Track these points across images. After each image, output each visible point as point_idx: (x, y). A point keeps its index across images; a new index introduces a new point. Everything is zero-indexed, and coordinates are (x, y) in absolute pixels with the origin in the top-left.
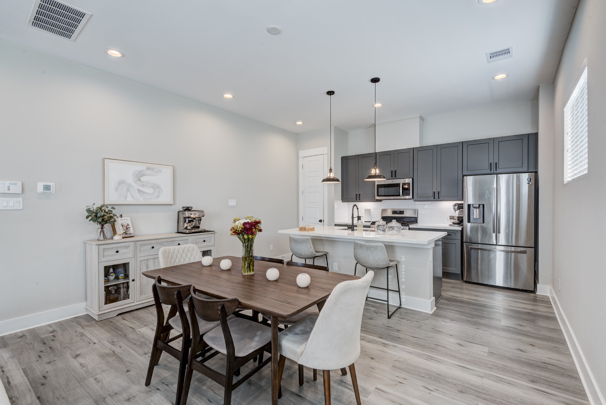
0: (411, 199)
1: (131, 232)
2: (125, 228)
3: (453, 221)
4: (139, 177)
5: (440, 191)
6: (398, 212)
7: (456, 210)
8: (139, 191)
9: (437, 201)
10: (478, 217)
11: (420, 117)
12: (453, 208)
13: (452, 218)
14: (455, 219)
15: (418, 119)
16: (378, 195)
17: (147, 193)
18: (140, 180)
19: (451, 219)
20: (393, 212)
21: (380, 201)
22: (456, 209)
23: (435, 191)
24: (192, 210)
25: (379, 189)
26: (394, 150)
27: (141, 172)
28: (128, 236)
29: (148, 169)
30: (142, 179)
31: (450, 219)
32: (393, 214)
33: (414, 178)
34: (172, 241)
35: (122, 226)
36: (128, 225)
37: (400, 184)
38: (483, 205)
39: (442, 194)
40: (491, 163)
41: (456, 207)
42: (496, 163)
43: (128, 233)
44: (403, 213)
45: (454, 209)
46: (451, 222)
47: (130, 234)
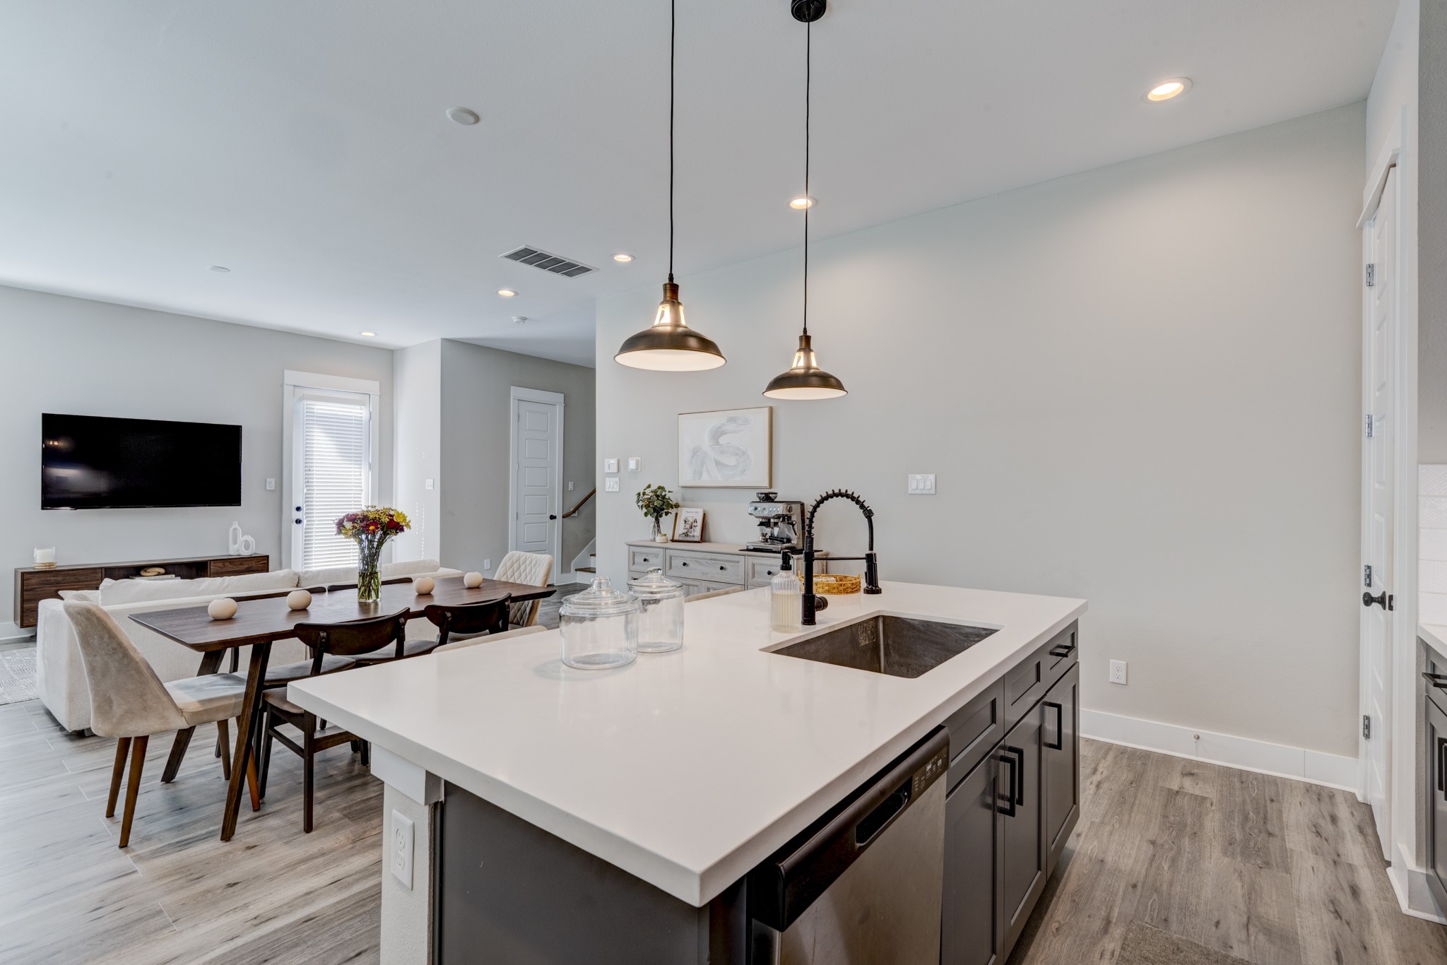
1: (695, 535)
2: (688, 526)
4: (717, 435)
8: (718, 463)
17: (727, 466)
18: (717, 443)
24: (775, 500)
27: (719, 428)
28: (688, 539)
29: (732, 420)
30: (723, 440)
34: (712, 559)
35: (685, 521)
36: (695, 521)
43: (690, 534)
47: (693, 536)
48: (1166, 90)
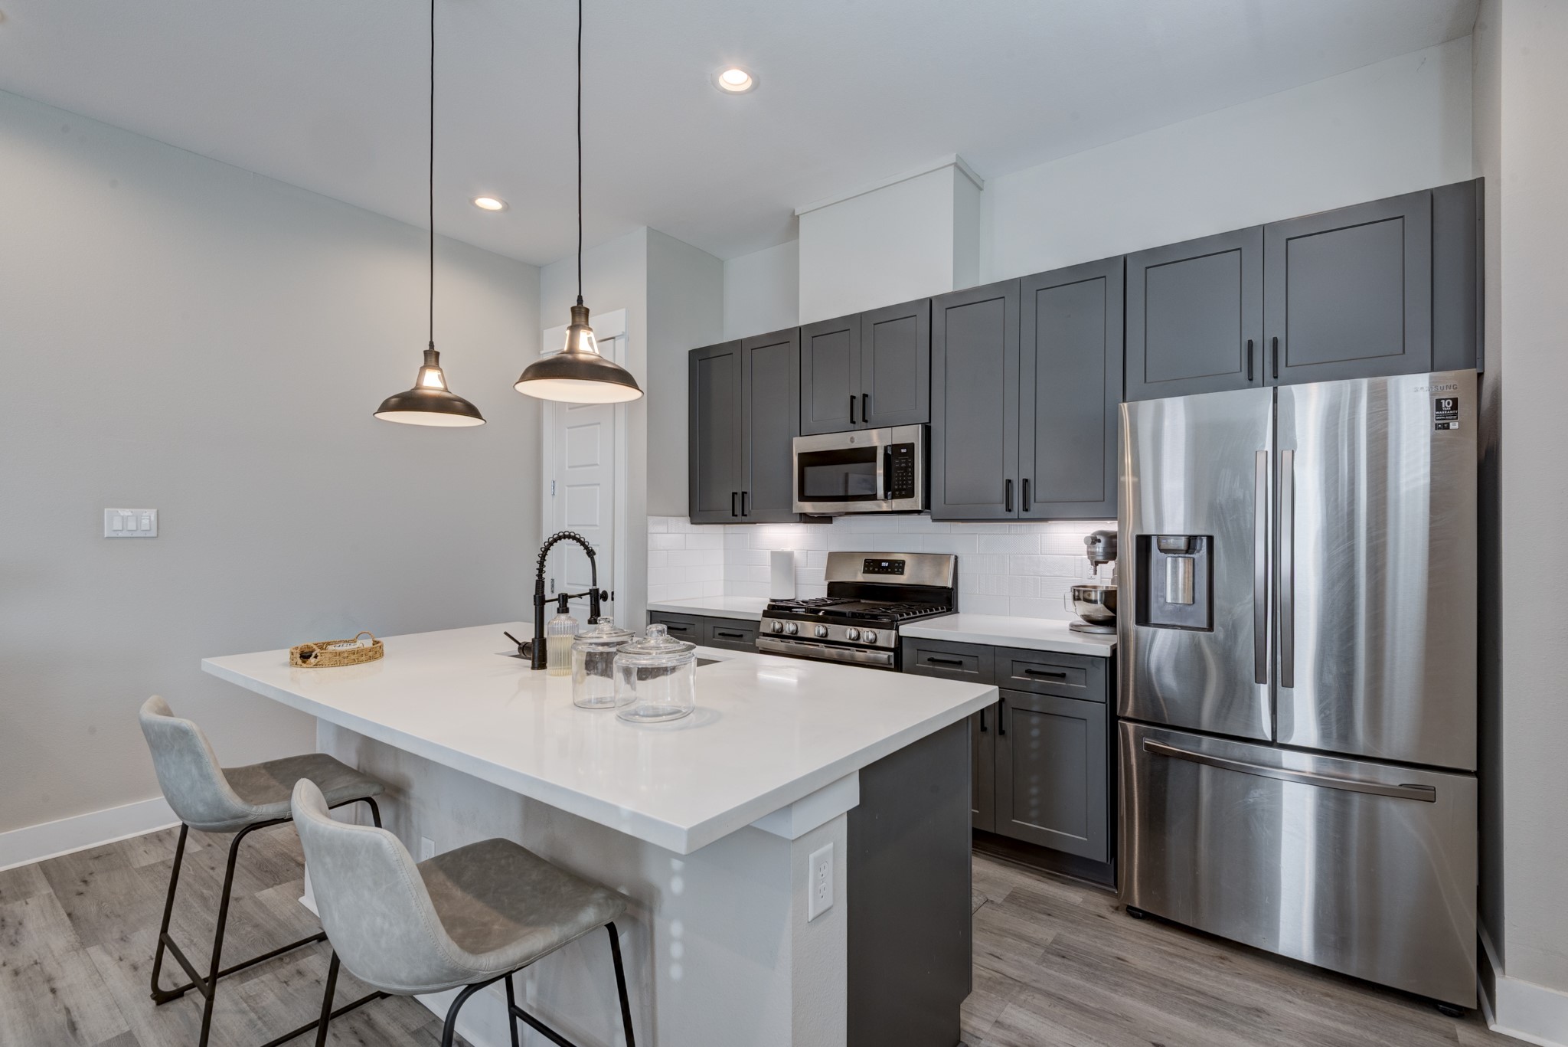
0: (918, 512)
3: (1084, 608)
5: (1031, 477)
6: (883, 564)
7: (1097, 563)
9: (1019, 520)
10: (1184, 597)
11: (956, 165)
12: (1088, 552)
13: (1081, 594)
14: (1095, 602)
15: (948, 179)
16: (803, 498)
19: (1079, 599)
20: (865, 566)
21: (826, 519)
22: (1100, 558)
23: (1014, 478)
25: (809, 470)
26: (861, 314)
31: (1075, 599)
32: (865, 572)
33: (932, 424)
37: (874, 449)
38: (1210, 539)
39: (1041, 492)
40: (1250, 343)
41: (1100, 548)
42: (1275, 341)
44: (903, 568)
45: (1091, 555)
46: (1076, 613)
48: (489, 203)
